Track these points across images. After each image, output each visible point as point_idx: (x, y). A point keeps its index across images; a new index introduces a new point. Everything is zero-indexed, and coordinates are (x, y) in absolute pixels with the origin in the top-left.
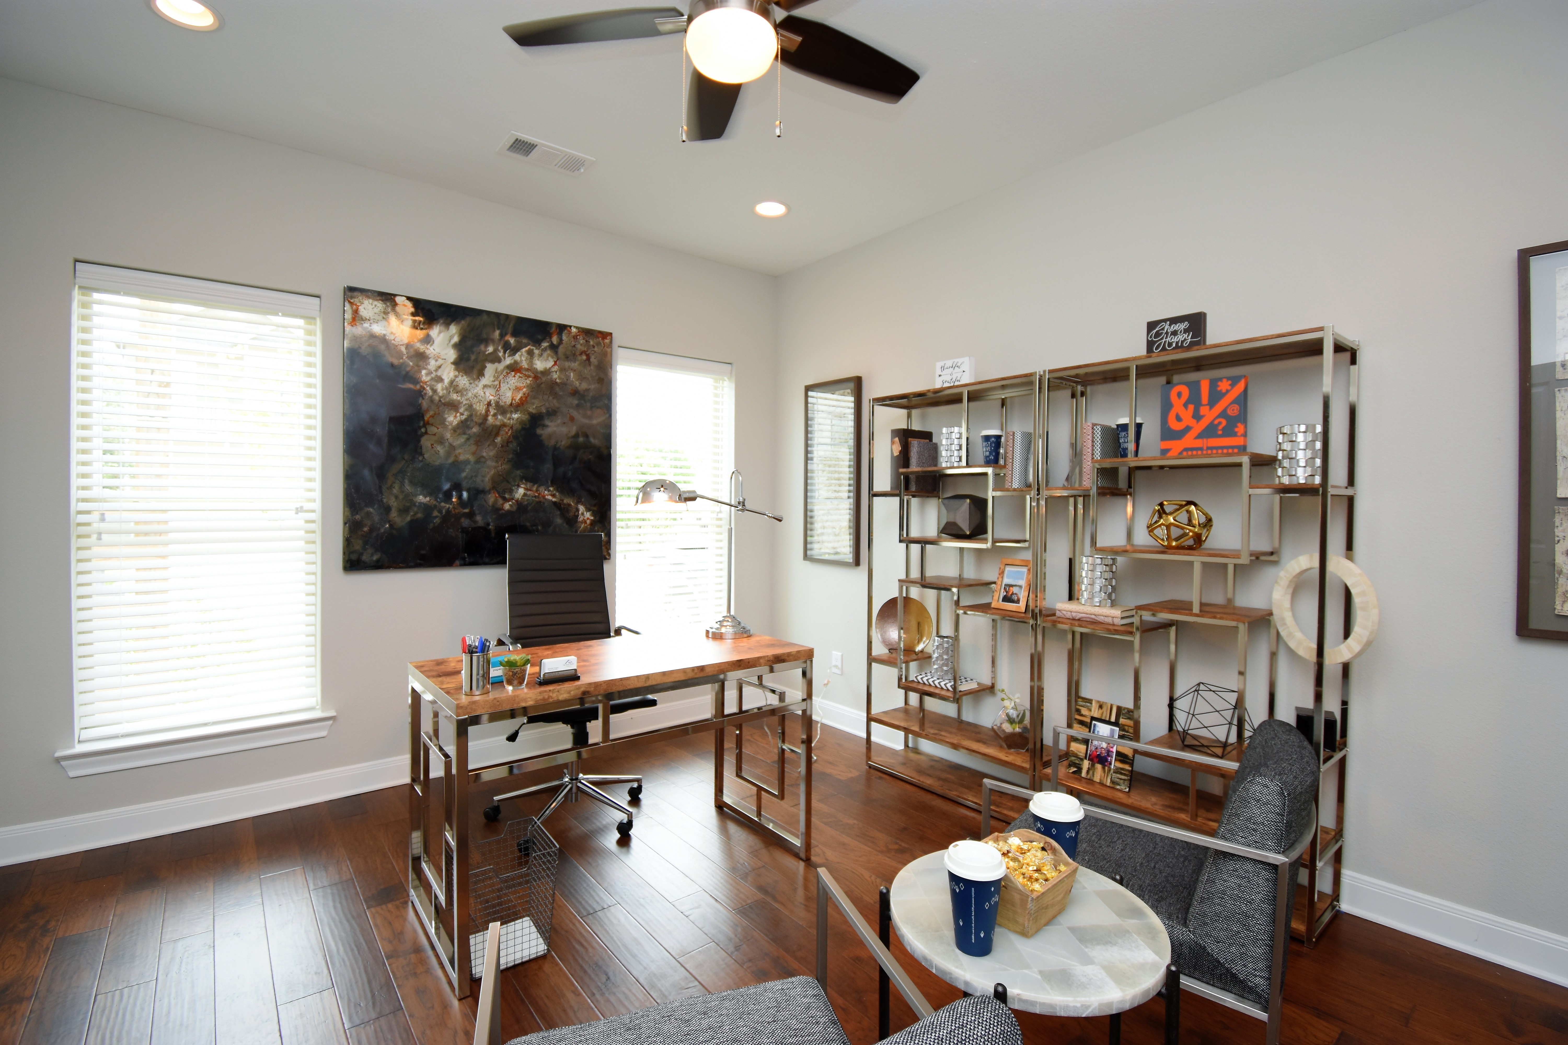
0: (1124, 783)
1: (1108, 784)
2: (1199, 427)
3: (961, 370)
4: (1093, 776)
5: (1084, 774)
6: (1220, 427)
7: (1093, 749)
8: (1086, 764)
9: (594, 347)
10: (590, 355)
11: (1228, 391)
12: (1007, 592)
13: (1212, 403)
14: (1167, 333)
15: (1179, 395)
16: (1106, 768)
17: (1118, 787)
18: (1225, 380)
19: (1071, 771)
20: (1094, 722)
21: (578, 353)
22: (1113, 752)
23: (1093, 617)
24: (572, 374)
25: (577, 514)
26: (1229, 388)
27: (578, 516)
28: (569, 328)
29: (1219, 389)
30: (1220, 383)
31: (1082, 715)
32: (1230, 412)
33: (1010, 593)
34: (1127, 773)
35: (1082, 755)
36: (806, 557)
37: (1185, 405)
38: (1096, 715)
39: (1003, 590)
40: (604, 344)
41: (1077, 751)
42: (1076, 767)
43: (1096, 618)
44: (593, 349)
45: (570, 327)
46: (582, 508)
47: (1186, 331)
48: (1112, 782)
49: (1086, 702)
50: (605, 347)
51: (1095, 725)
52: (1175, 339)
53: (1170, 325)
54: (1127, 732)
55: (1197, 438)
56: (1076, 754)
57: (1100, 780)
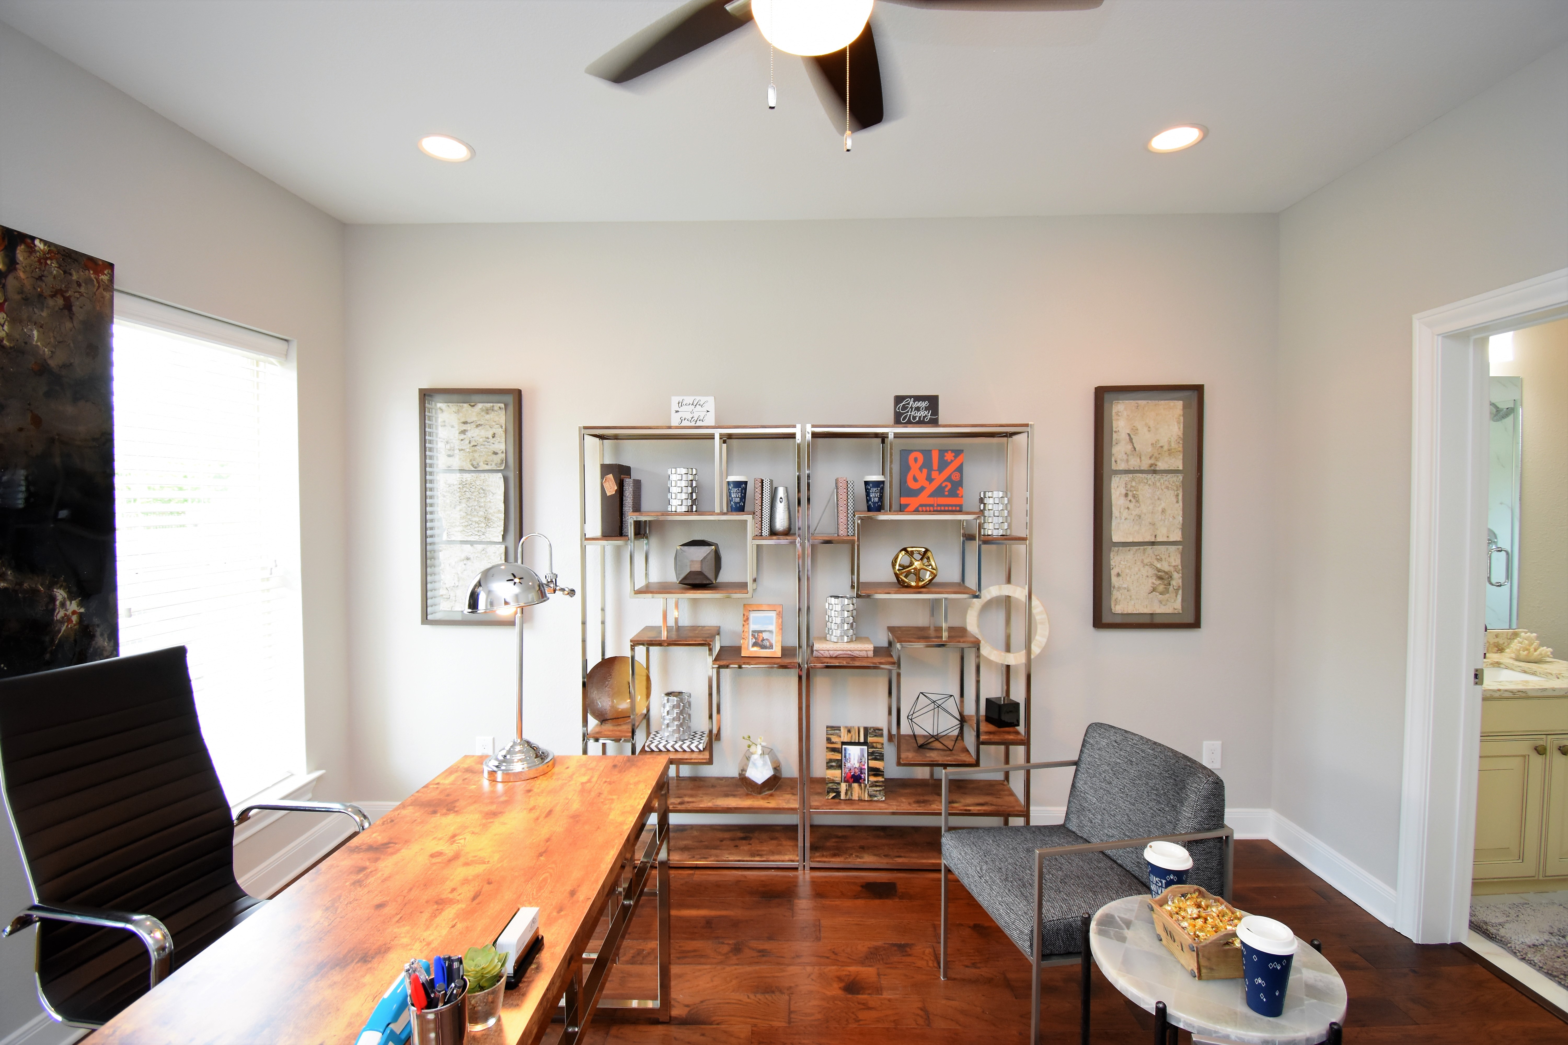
0: (880, 794)
1: (866, 799)
2: (931, 488)
3: (705, 409)
4: (852, 795)
5: (843, 797)
6: (947, 489)
7: (847, 771)
8: (843, 787)
9: (79, 285)
10: (72, 299)
11: (952, 461)
12: (755, 638)
13: (941, 470)
14: (911, 408)
15: (916, 460)
16: (863, 785)
17: (875, 799)
18: (950, 452)
19: (830, 797)
20: (844, 746)
21: (47, 292)
22: (865, 769)
23: (849, 652)
24: (35, 333)
25: (51, 607)
26: (953, 458)
27: (54, 610)
28: (29, 241)
29: (946, 458)
30: (946, 454)
31: (833, 743)
32: (953, 478)
33: (760, 639)
34: (881, 784)
35: (838, 779)
36: (425, 619)
37: (921, 469)
38: (845, 740)
39: (751, 637)
40: (98, 282)
41: (833, 777)
42: (835, 792)
43: (852, 654)
44: (78, 289)
45: (33, 238)
46: (60, 594)
47: (926, 409)
48: (870, 796)
49: (835, 730)
50: (101, 289)
51: (845, 749)
52: (918, 414)
53: (914, 402)
54: (876, 748)
55: (930, 496)
56: (833, 780)
57: (859, 797)
